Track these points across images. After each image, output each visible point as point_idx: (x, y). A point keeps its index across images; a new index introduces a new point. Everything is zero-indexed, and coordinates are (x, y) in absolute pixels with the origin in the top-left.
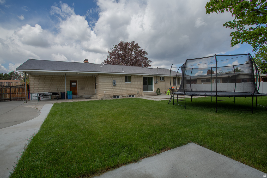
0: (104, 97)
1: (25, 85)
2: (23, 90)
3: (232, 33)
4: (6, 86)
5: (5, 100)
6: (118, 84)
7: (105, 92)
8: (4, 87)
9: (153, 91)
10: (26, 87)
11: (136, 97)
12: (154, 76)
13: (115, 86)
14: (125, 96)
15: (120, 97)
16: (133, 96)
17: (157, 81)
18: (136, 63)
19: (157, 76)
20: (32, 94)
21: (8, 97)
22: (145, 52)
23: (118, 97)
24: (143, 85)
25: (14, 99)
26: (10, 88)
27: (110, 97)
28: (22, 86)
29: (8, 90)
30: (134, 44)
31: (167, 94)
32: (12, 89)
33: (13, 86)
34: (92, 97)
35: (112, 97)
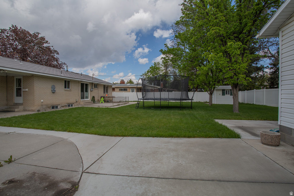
0: (42, 108)
3: (162, 58)
6: (57, 90)
7: (42, 101)
9: (89, 99)
11: (75, 107)
12: (90, 83)
13: (53, 93)
14: (64, 105)
15: (59, 108)
16: (72, 105)
17: (92, 88)
18: (48, 64)
19: (92, 83)
22: (56, 51)
23: (57, 107)
24: (81, 92)
27: (49, 107)
30: (38, 36)
31: (100, 102)
34: (16, 110)
35: (50, 108)
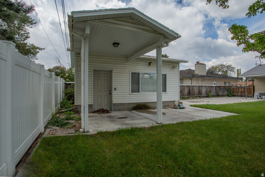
1: (251, 86)
2: (250, 90)
4: (239, 87)
5: (238, 96)
8: (238, 88)
10: (252, 88)
20: (257, 93)
21: (240, 94)
25: (243, 96)
26: (241, 88)
28: (249, 87)
29: (240, 90)
32: (242, 89)
33: (243, 87)
